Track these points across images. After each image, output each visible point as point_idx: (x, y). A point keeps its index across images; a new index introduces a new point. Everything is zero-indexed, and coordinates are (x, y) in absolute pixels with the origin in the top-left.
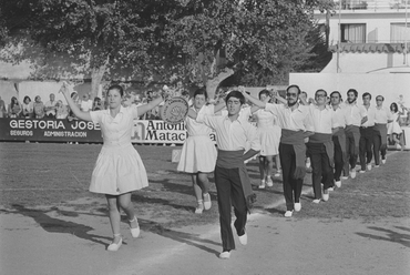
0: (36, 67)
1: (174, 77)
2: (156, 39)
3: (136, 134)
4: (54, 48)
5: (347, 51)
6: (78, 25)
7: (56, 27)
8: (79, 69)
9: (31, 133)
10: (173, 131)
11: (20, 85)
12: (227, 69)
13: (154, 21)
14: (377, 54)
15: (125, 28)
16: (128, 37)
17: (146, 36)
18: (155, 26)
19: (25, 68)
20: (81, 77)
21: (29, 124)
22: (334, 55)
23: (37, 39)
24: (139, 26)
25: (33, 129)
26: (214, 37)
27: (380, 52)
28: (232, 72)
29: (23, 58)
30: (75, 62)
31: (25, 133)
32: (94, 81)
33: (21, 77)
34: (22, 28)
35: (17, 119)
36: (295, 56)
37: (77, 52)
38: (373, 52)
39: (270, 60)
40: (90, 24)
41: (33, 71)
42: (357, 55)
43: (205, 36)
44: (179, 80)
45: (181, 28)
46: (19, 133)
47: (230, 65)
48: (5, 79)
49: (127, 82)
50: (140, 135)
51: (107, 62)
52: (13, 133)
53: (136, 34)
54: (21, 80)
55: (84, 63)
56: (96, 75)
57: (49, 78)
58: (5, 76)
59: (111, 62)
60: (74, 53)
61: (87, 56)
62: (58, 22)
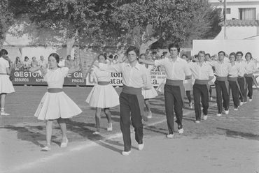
0: (32, 38)
1: (120, 44)
2: (106, 18)
3: (94, 80)
5: (231, 26)
6: (56, 10)
7: (42, 12)
8: (59, 39)
9: (28, 80)
10: (117, 78)
11: (23, 50)
12: (153, 38)
13: (105, 8)
14: (250, 27)
15: (86, 12)
16: (88, 17)
17: (99, 17)
18: (105, 10)
19: (25, 39)
20: (61, 44)
21: (26, 74)
22: (223, 28)
23: (32, 19)
24: (96, 11)
25: (28, 77)
26: (142, 17)
27: (252, 25)
28: (156, 40)
29: (24, 33)
30: (56, 35)
31: (24, 80)
32: (68, 46)
33: (23, 44)
34: (24, 13)
35: (19, 71)
36: (198, 29)
37: (57, 29)
38: (248, 25)
39: (181, 32)
40: (63, 10)
41: (30, 41)
43: (137, 17)
45: (121, 12)
46: (20, 80)
47: (155, 36)
48: (13, 46)
49: (90, 47)
51: (76, 34)
52: (16, 80)
53: (94, 16)
54: (23, 46)
55: (63, 36)
56: (69, 43)
57: (40, 45)
58: (14, 44)
59: (80, 35)
60: (56, 29)
61: (65, 32)
62: (44, 9)
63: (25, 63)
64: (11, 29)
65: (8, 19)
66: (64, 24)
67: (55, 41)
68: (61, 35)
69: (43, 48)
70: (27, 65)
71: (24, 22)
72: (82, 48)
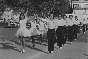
2: (38, 7)
5: (77, 10)
6: (22, 4)
7: (17, 4)
9: (12, 26)
11: (9, 16)
15: (31, 5)
17: (35, 6)
18: (37, 4)
21: (12, 24)
22: (74, 11)
23: (13, 6)
24: (35, 4)
25: (12, 25)
26: (50, 7)
29: (10, 11)
30: (20, 12)
31: (11, 26)
33: (9, 14)
36: (66, 11)
37: (21, 10)
40: (24, 4)
42: (79, 11)
43: (48, 6)
45: (43, 5)
46: (9, 26)
48: (6, 15)
52: (8, 26)
54: (9, 15)
56: (25, 14)
57: (15, 15)
58: (6, 14)
59: (28, 12)
63: (11, 20)
68: (22, 12)
69: (16, 16)
70: (11, 21)
71: (10, 7)
72: (28, 16)
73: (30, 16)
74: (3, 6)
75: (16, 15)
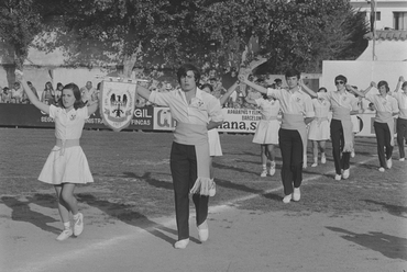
0: (70, 54)
1: (207, 65)
2: (186, 25)
3: (166, 121)
4: (86, 35)
5: (383, 39)
6: (108, 11)
7: (86, 13)
8: (112, 57)
11: (55, 72)
12: (259, 57)
13: (184, 8)
15: (155, 15)
16: (158, 23)
17: (176, 23)
18: (186, 13)
19: (59, 56)
20: (114, 64)
22: (370, 43)
23: (70, 25)
24: (171, 13)
26: (243, 24)
28: (265, 60)
29: (57, 45)
30: (107, 49)
32: (126, 68)
33: (55, 63)
34: (56, 14)
36: (331, 43)
37: (109, 41)
39: (304, 49)
40: (119, 11)
41: (66, 58)
43: (234, 23)
44: (212, 68)
45: (210, 15)
46: (49, 119)
47: (263, 53)
48: (39, 67)
49: (160, 70)
50: (169, 122)
51: (139, 50)
52: (43, 119)
53: (167, 21)
54: (55, 67)
55: (117, 51)
56: (128, 62)
57: (82, 66)
58: (40, 63)
59: (144, 50)
60: (106, 40)
61: (121, 45)
62: (88, 9)
63: (57, 93)
64: (37, 39)
65: (32, 24)
66: (119, 34)
67: (105, 58)
68: (115, 50)
69: (85, 70)
71: (58, 29)
72: (147, 71)
73: (153, 69)
74: (19, 26)
75: (88, 67)
